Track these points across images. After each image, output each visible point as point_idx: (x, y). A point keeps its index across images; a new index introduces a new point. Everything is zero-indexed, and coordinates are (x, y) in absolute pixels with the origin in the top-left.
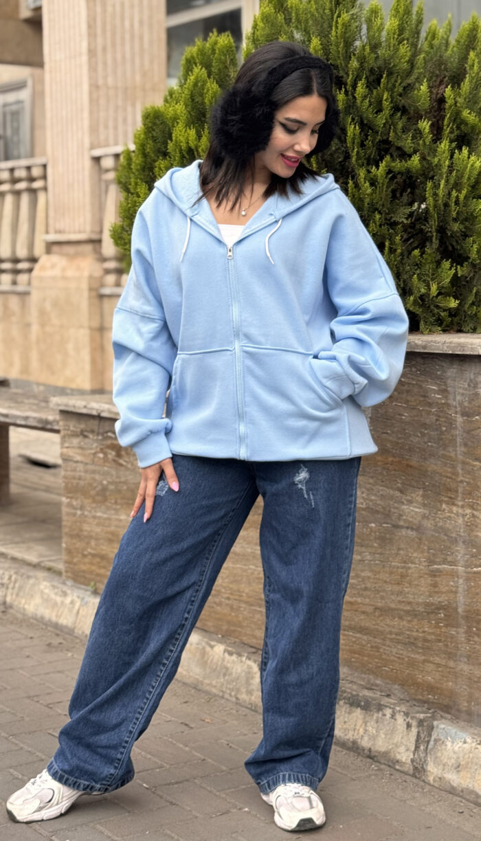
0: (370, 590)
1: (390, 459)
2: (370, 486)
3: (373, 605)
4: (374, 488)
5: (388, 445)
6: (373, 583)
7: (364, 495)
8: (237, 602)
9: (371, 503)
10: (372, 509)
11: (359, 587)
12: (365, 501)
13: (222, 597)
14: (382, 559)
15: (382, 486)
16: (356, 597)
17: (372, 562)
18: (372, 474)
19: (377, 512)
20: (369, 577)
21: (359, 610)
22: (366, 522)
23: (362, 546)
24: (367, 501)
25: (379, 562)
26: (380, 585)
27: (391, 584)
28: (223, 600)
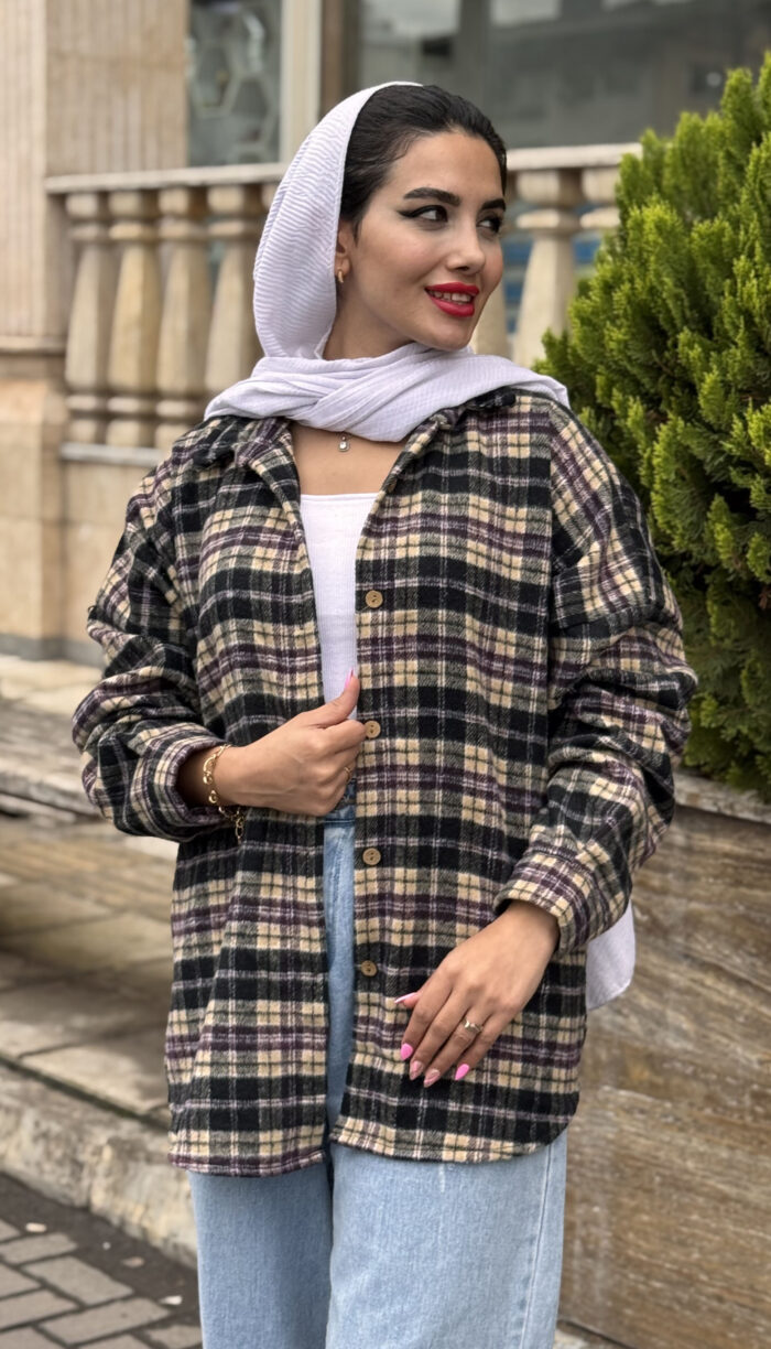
8: (745, 1311)
13: (701, 1293)
28: (703, 1299)
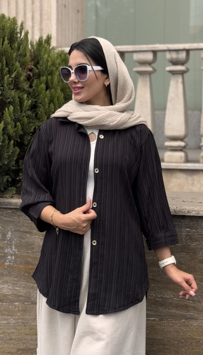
0: (15, 339)
1: (30, 267)
2: (15, 282)
3: (17, 348)
4: (17, 283)
5: (29, 259)
6: (17, 336)
7: (10, 287)
9: (15, 292)
10: (15, 295)
11: (5, 339)
12: (11, 291)
14: (24, 322)
15: (25, 282)
16: (4, 345)
17: (17, 324)
18: (16, 276)
19: (21, 296)
20: (14, 333)
21: (6, 351)
22: (12, 302)
23: (8, 316)
24: (12, 291)
25: (22, 324)
26: (22, 336)
27: (31, 335)
